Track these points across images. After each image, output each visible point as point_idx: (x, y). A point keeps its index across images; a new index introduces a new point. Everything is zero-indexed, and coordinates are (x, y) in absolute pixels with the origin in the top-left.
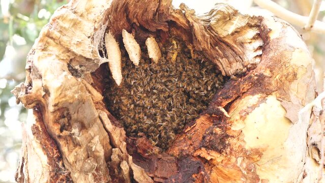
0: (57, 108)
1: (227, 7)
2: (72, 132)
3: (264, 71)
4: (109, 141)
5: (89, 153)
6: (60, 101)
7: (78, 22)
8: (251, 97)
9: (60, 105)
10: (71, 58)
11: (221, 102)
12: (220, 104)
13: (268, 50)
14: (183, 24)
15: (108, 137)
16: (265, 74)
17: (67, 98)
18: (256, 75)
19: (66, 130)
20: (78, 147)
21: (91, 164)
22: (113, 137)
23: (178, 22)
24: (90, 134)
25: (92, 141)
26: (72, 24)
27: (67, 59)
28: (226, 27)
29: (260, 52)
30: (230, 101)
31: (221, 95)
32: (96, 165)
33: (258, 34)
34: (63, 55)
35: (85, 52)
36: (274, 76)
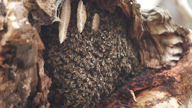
0: (8, 44)
1: (165, 12)
2: (12, 67)
3: (176, 76)
4: (37, 84)
5: (19, 88)
6: (14, 40)
8: (159, 92)
9: (12, 43)
10: (33, 8)
11: (134, 87)
12: (132, 88)
13: (185, 59)
14: (127, 12)
15: (37, 81)
16: (176, 78)
17: (20, 40)
18: (169, 77)
19: (8, 64)
20: (12, 81)
21: (17, 98)
22: (41, 83)
23: (124, 10)
24: (25, 74)
25: (24, 80)
27: (30, 8)
28: (158, 28)
29: (177, 59)
30: (141, 89)
31: (135, 81)
32: (20, 100)
33: (180, 43)
34: (28, 3)
35: (47, 8)
36: (183, 83)
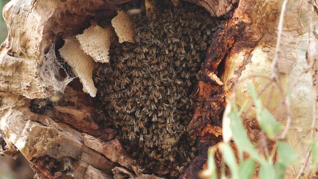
3: (243, 18)
7: (19, 64)
16: (244, 20)
18: (237, 25)
24: (82, 167)
26: (14, 69)
30: (221, 61)
35: (38, 94)
36: (254, 21)
